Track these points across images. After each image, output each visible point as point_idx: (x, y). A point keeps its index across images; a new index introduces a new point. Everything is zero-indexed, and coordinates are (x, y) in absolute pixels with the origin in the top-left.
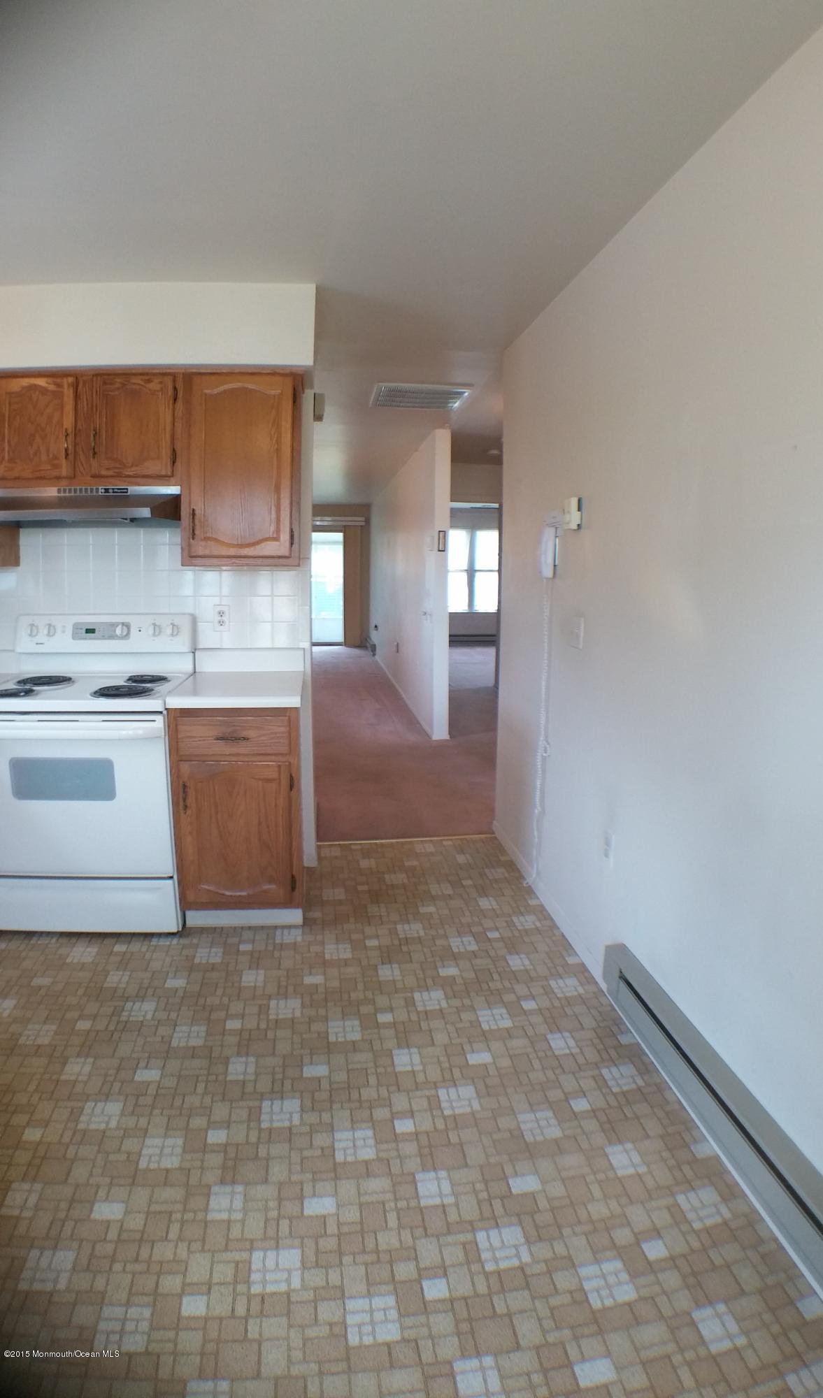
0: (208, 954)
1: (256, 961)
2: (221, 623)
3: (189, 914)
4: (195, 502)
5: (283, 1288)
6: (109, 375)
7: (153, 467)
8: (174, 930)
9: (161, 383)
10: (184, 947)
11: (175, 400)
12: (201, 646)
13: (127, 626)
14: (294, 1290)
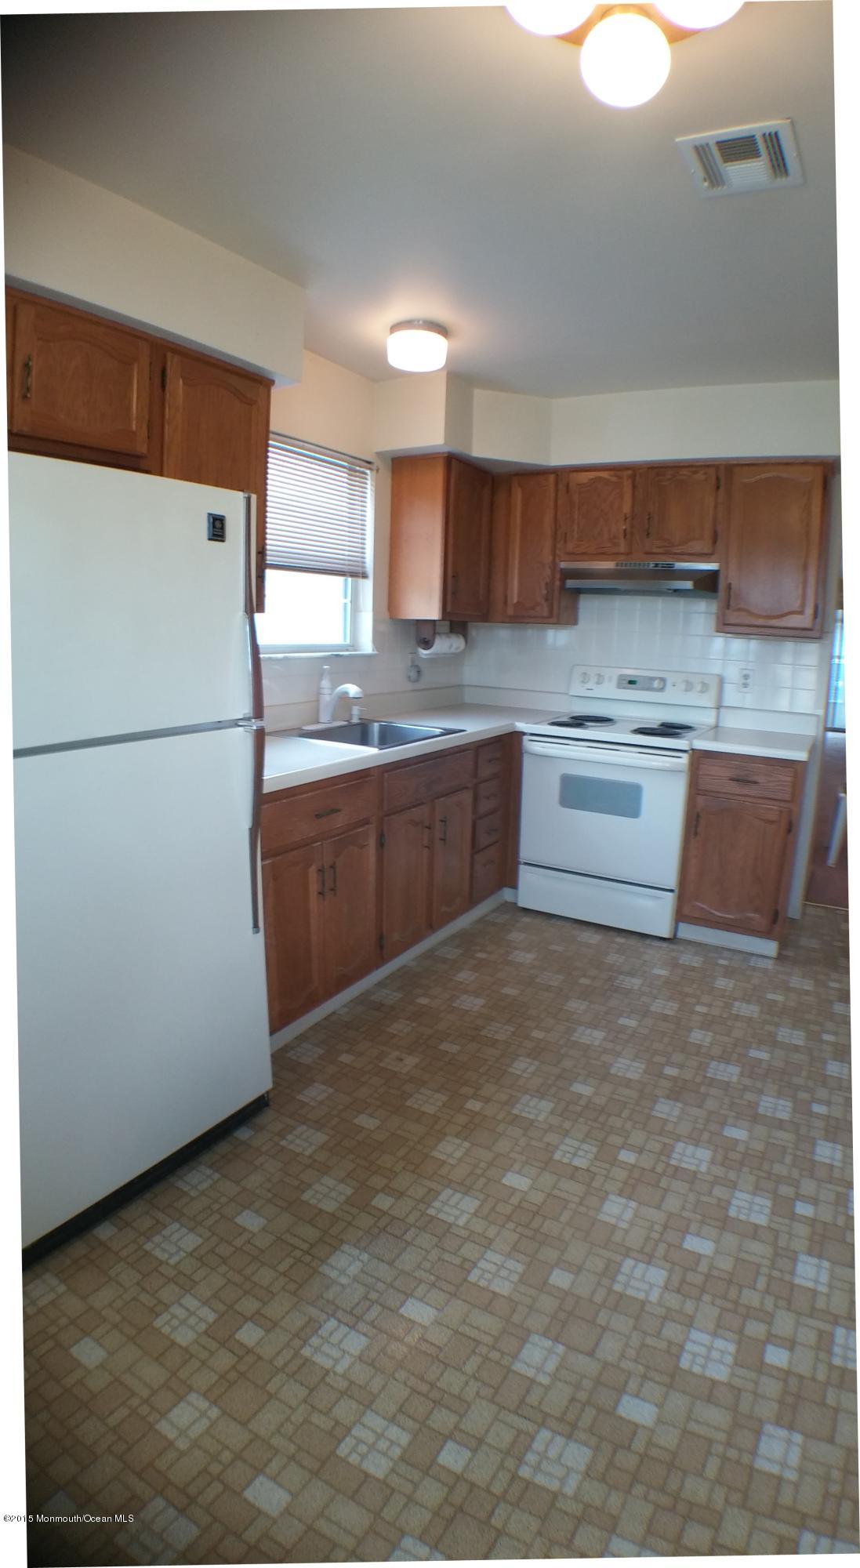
0: (688, 958)
1: (728, 973)
2: (745, 685)
3: (682, 926)
4: (732, 577)
5: (642, 1296)
6: (662, 467)
7: (697, 546)
8: (666, 936)
9: (705, 474)
10: (673, 950)
11: (718, 488)
12: (725, 704)
13: (663, 680)
14: (650, 1302)
